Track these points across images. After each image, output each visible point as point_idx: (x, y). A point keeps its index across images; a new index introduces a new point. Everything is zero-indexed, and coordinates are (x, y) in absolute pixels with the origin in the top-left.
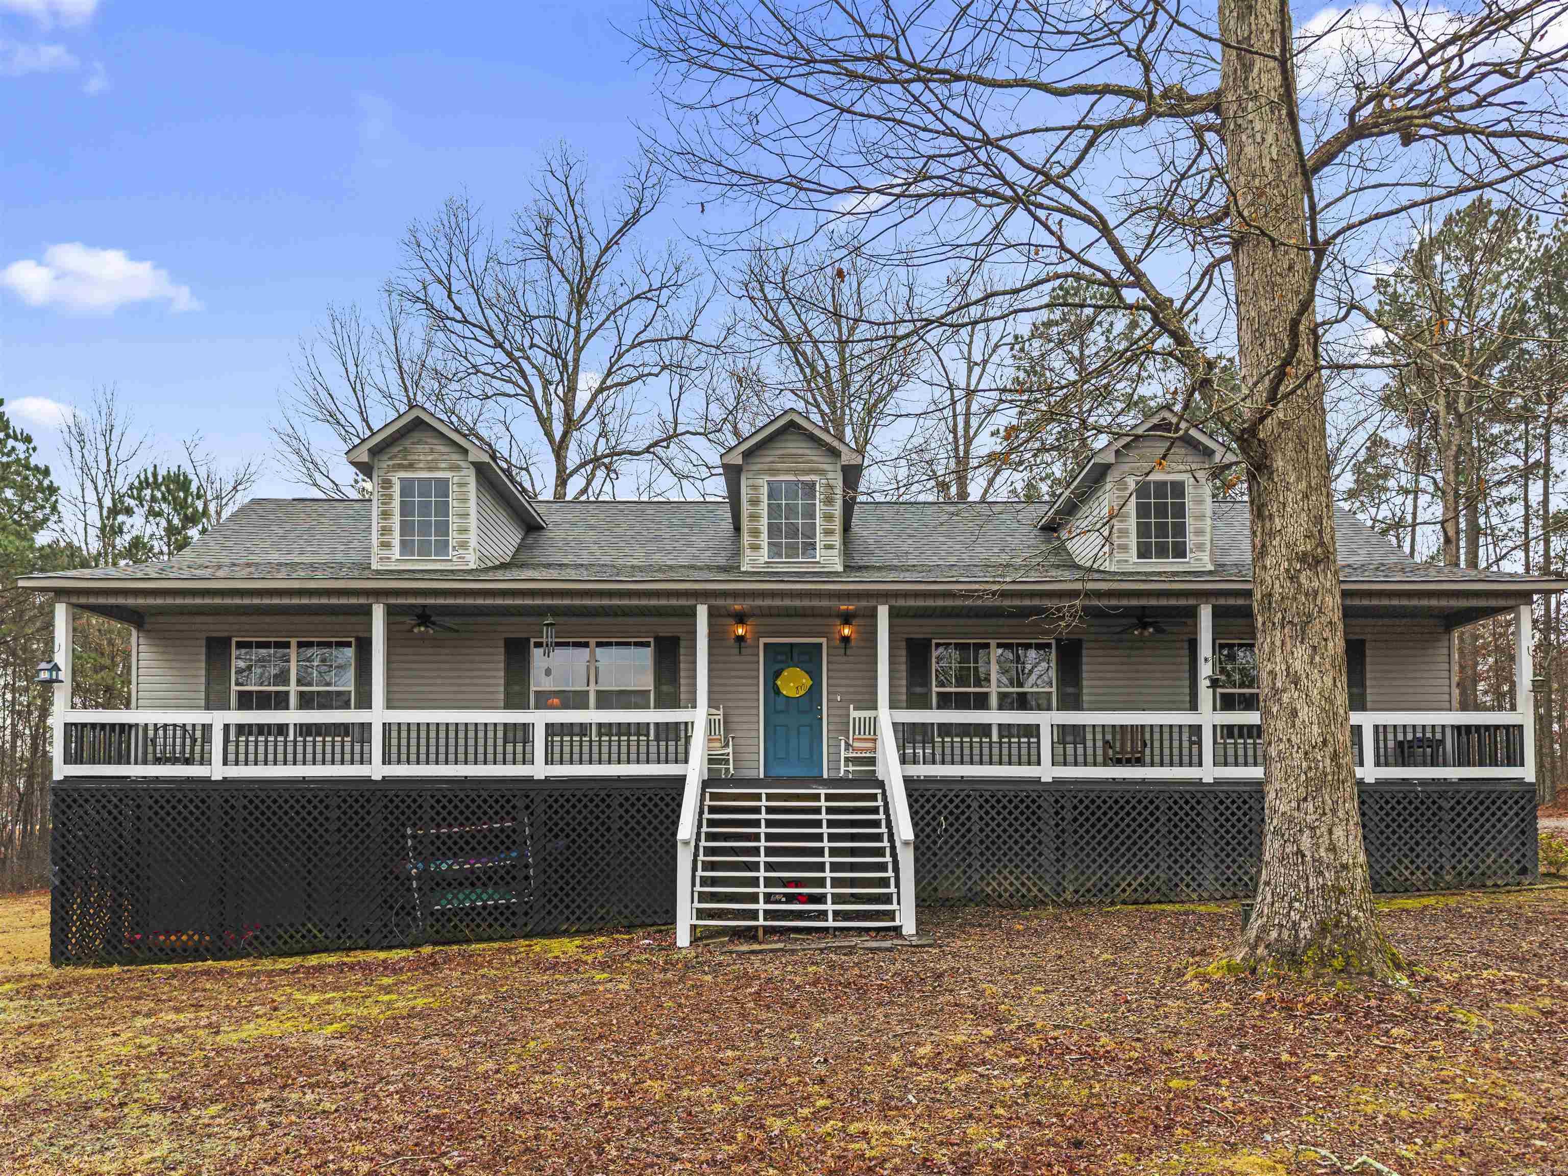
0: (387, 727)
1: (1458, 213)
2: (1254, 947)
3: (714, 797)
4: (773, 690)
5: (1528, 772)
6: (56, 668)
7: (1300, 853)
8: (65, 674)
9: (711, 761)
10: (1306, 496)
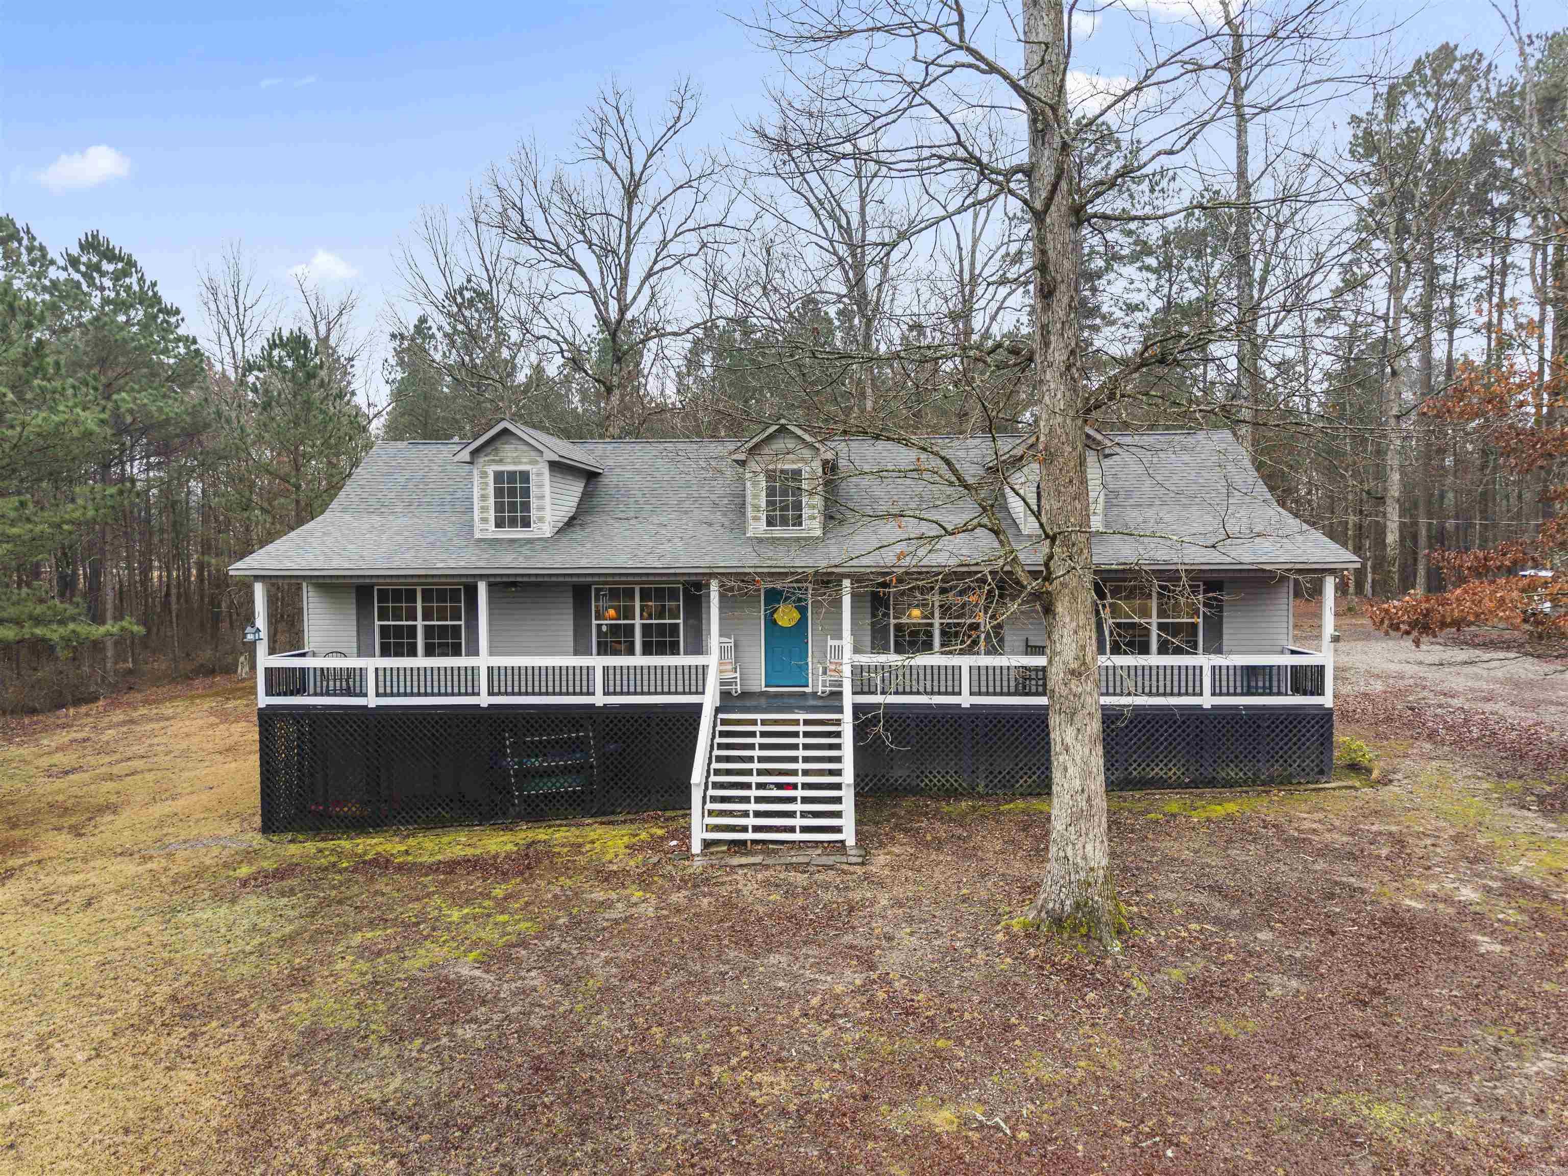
0: (490, 670)
1: (1428, 56)
2: (1040, 912)
3: (724, 722)
4: (771, 623)
5: (1327, 700)
6: (258, 630)
7: (1066, 857)
8: (264, 634)
9: (722, 684)
10: (1076, 632)
